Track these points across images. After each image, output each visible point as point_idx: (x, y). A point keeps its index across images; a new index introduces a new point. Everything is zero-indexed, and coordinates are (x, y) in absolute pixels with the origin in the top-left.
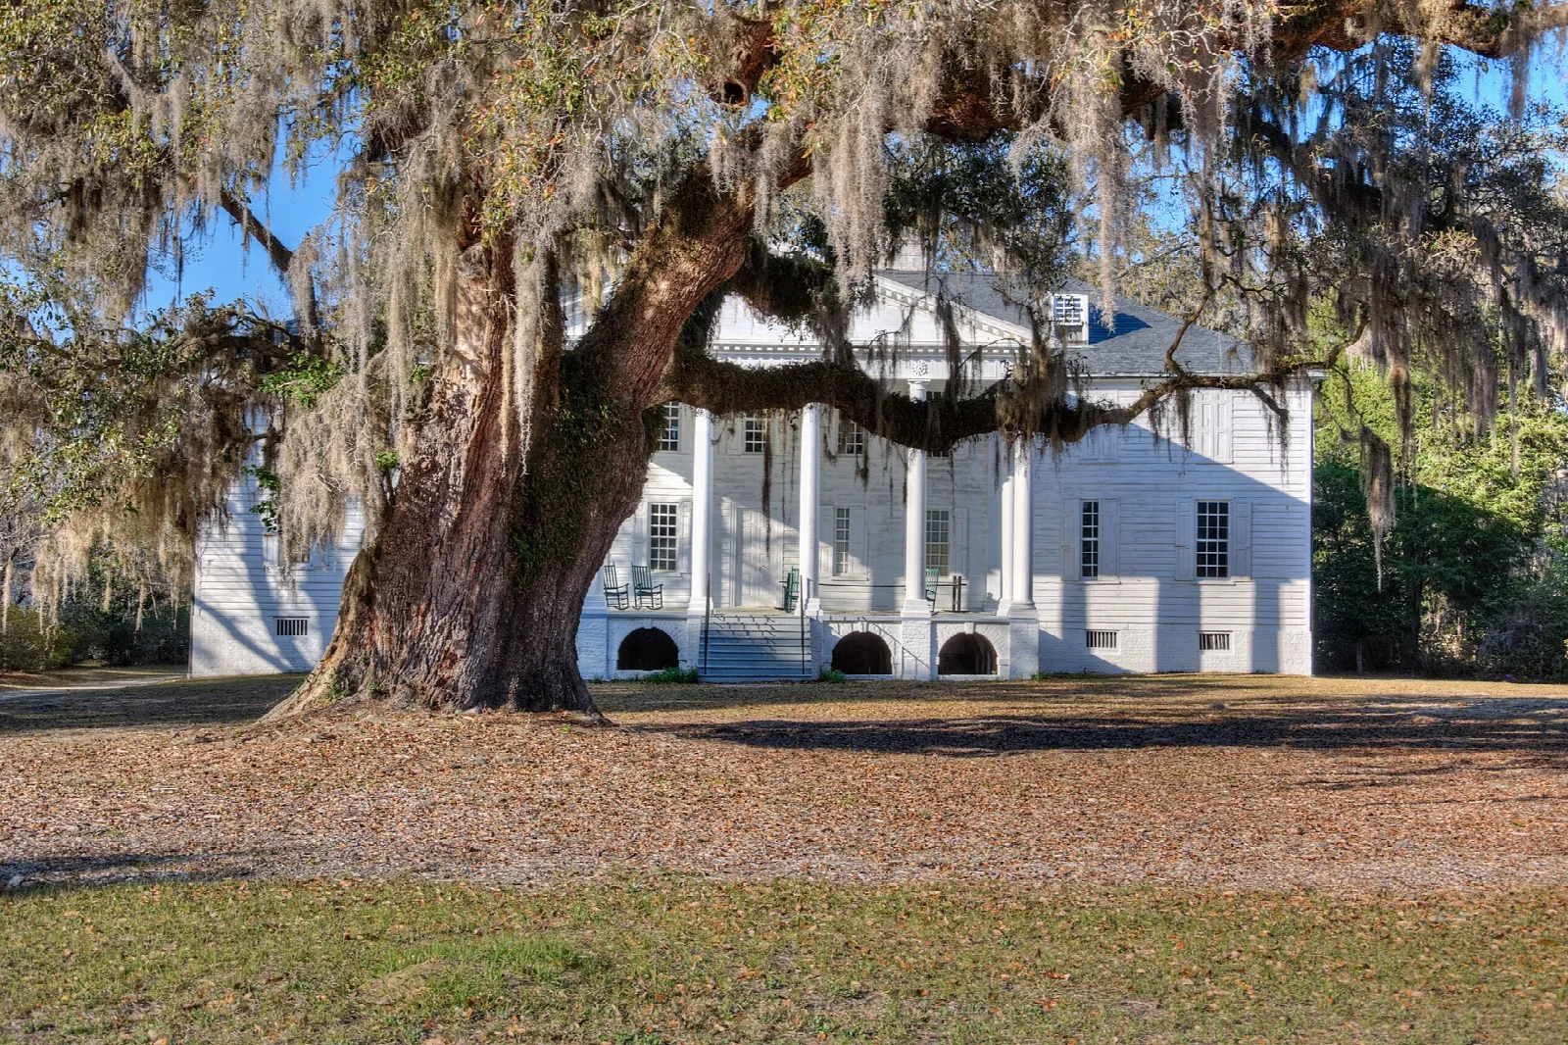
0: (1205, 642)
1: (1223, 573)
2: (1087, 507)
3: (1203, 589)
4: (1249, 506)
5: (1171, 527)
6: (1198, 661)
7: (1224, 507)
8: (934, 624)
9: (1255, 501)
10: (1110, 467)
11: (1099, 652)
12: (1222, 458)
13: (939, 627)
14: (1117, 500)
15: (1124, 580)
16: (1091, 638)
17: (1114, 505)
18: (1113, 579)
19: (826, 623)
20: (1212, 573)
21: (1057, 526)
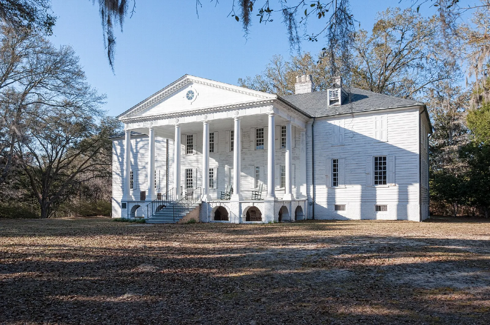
0: (379, 208)
1: (385, 183)
2: (334, 161)
3: (377, 189)
4: (394, 157)
5: (364, 167)
6: (376, 215)
7: (385, 159)
8: (240, 203)
9: (396, 155)
10: (343, 147)
11: (340, 212)
12: (384, 140)
13: (242, 204)
14: (345, 158)
15: (347, 186)
16: (337, 208)
17: (344, 160)
18: (343, 186)
19: (209, 203)
20: (380, 183)
21: (324, 169)
